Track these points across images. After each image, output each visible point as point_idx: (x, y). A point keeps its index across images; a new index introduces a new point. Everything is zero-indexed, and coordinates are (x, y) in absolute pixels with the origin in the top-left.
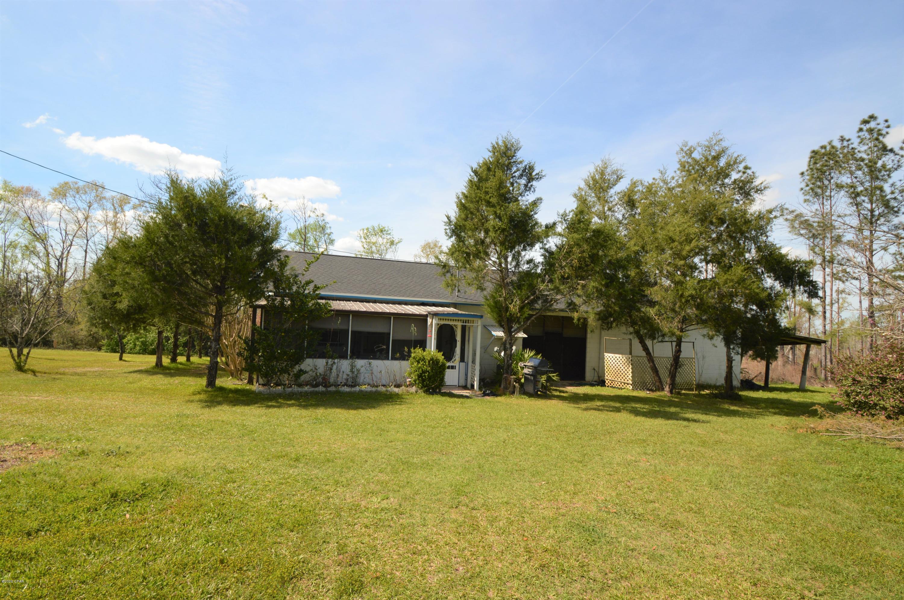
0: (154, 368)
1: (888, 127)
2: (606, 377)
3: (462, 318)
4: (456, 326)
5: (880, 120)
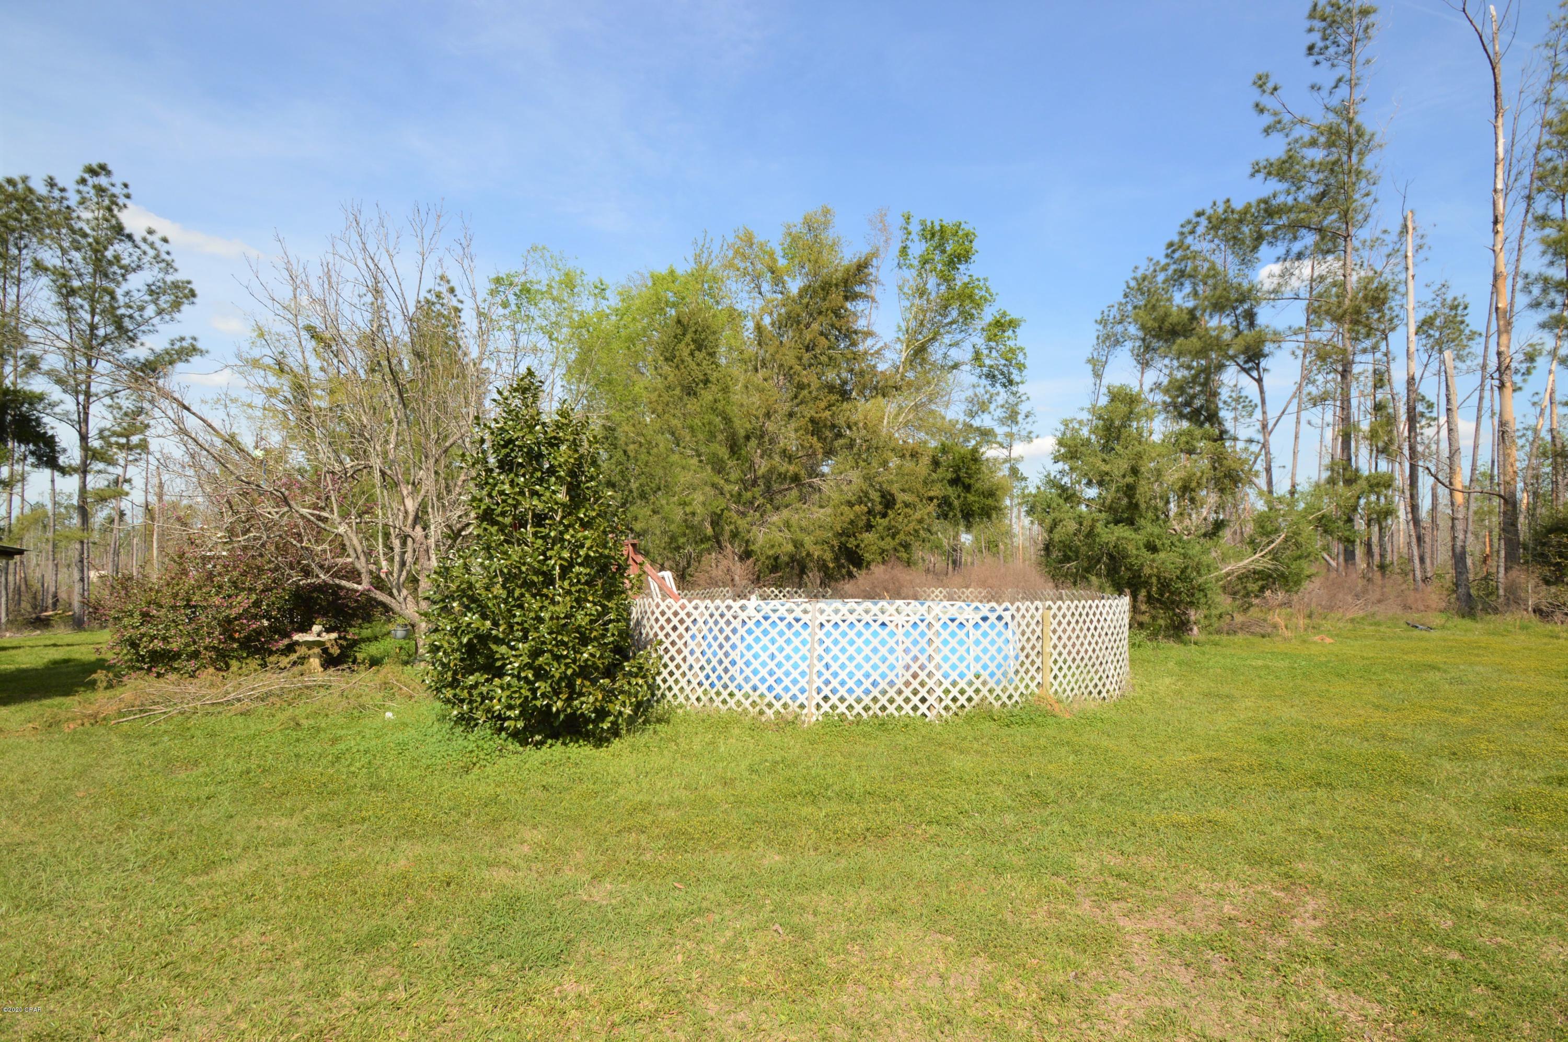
1: (128, 196)
5: (117, 179)
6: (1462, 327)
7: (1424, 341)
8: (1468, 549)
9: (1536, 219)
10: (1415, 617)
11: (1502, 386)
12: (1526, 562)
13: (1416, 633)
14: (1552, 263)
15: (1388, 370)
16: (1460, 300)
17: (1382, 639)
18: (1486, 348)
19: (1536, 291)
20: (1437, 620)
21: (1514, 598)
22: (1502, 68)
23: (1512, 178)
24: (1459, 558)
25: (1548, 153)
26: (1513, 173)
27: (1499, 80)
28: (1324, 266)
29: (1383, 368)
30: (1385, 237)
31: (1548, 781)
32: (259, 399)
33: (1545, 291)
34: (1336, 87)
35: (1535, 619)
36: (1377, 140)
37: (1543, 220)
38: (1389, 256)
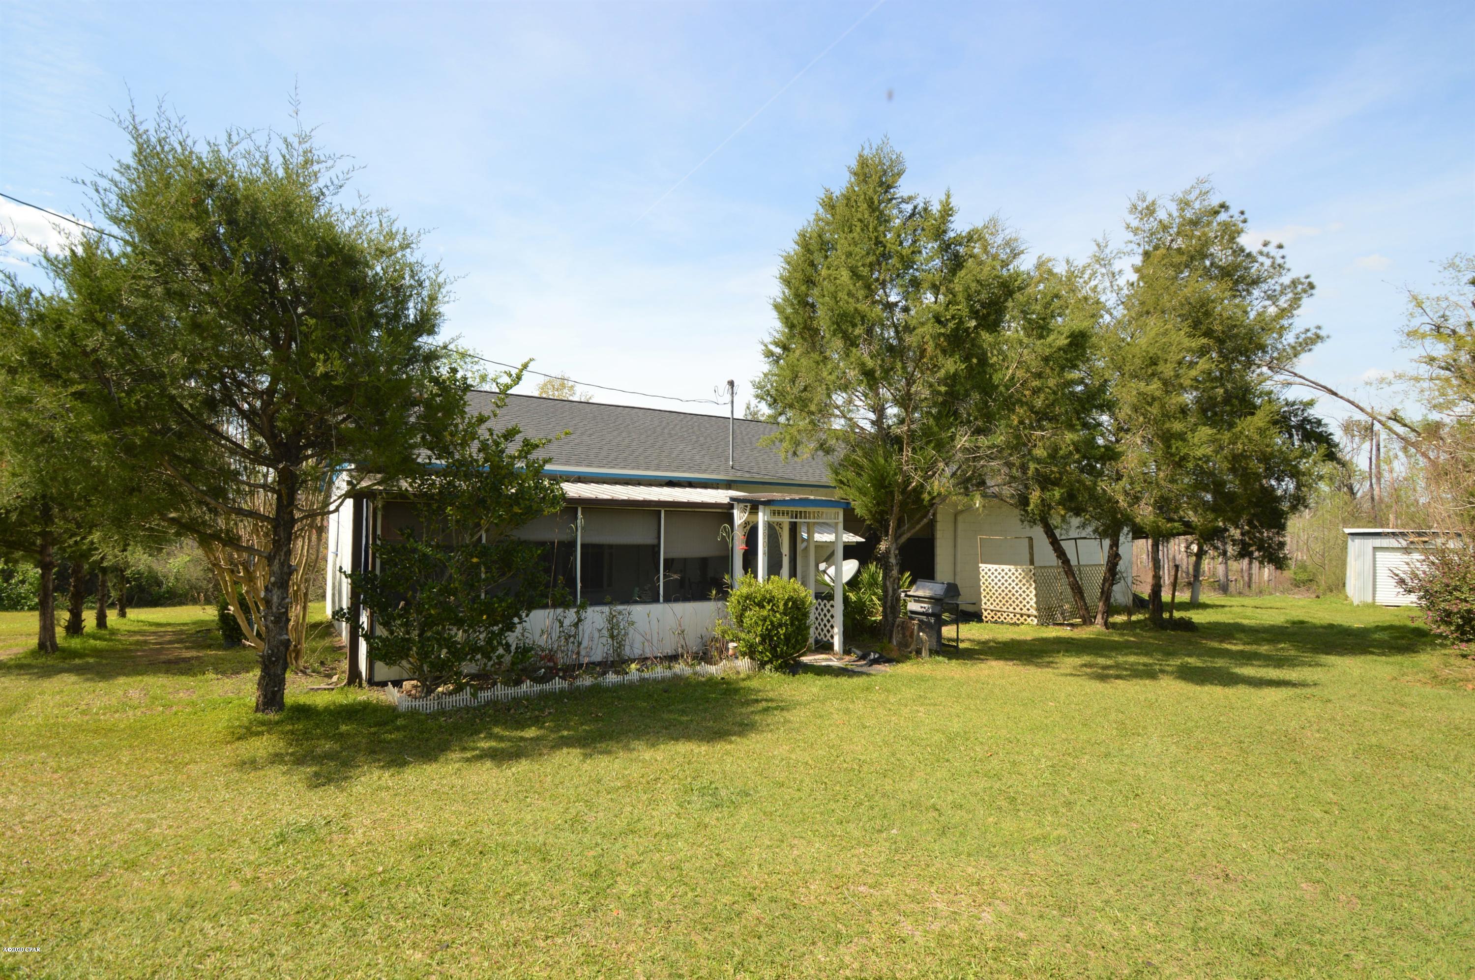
0: (33, 654)
1: (1245, 221)
2: (984, 606)
3: (790, 509)
4: (780, 524)
5: (1234, 211)
32: (1424, 370)
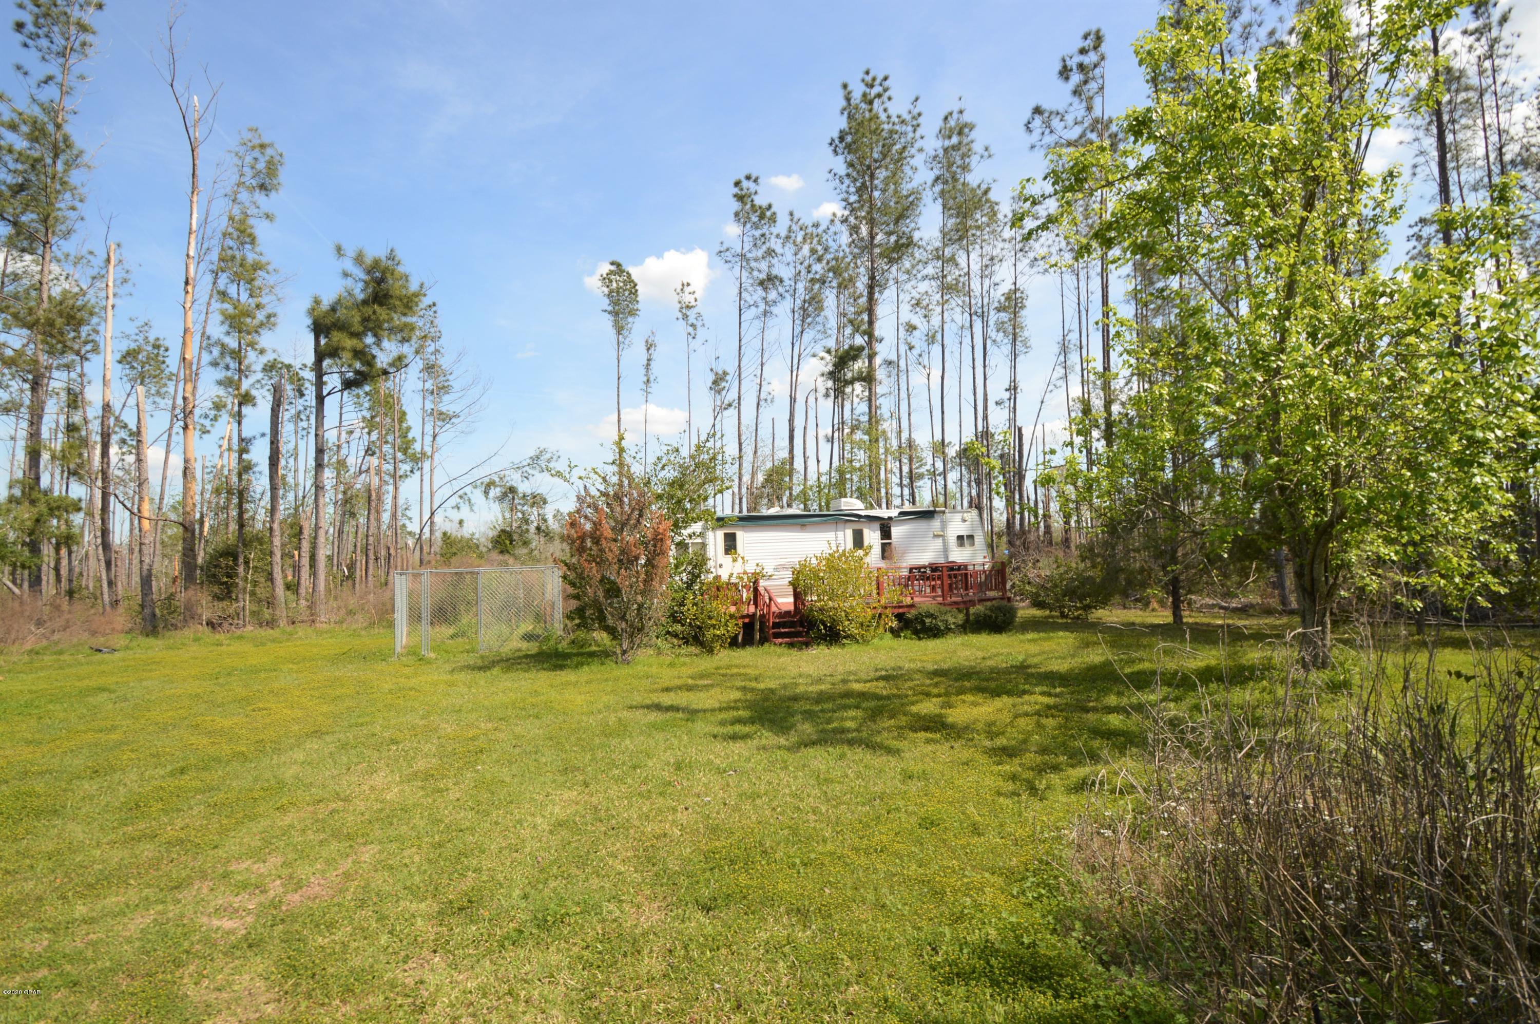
6: (164, 366)
7: (128, 371)
8: (154, 572)
9: (219, 292)
10: (100, 641)
11: (186, 428)
12: (202, 583)
13: (99, 656)
14: (228, 333)
15: (81, 393)
16: (161, 342)
17: (61, 668)
18: (176, 391)
19: (216, 352)
20: (121, 641)
21: (190, 615)
22: (200, 151)
23: (203, 251)
24: (146, 581)
25: (231, 243)
26: (205, 246)
27: (197, 162)
28: (19, 265)
29: (78, 390)
30: (90, 257)
31: (172, 774)
33: (222, 354)
34: (46, 82)
35: (207, 630)
36: (85, 158)
37: (223, 295)
38: (94, 278)
